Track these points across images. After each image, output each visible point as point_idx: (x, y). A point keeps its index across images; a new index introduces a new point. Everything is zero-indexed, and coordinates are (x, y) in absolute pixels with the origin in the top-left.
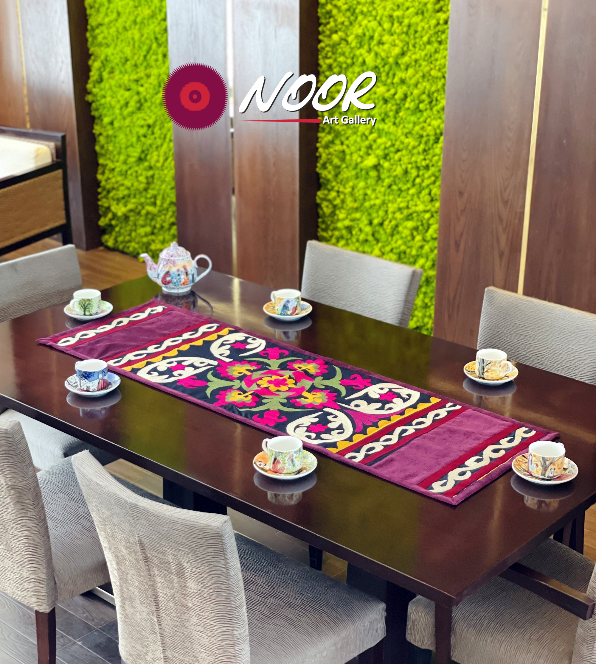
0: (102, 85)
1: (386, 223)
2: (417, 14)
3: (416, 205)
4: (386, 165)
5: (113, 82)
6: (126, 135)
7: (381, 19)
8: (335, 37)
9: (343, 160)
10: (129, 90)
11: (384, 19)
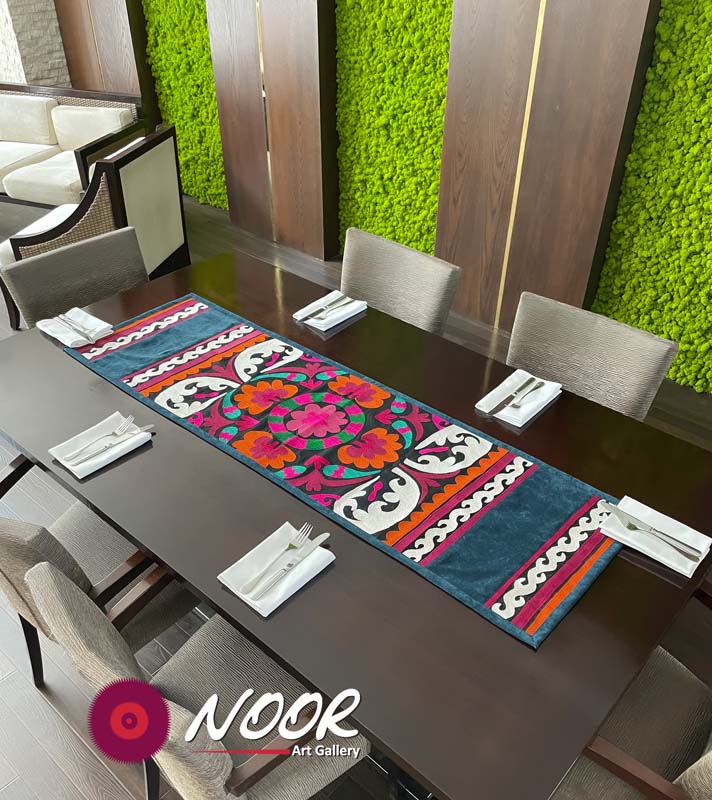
0: (158, 49)
1: (395, 178)
3: (420, 163)
4: (395, 125)
9: (358, 119)
10: (180, 53)
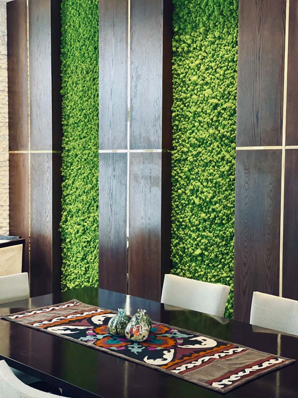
0: (67, 224)
2: (220, 177)
3: (222, 274)
4: (206, 253)
5: (72, 222)
6: (77, 247)
7: (202, 181)
8: (180, 191)
9: (184, 252)
10: (79, 225)
11: (203, 180)
